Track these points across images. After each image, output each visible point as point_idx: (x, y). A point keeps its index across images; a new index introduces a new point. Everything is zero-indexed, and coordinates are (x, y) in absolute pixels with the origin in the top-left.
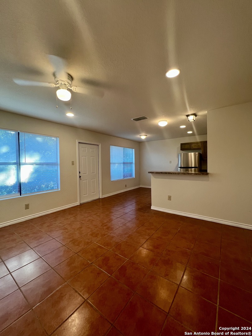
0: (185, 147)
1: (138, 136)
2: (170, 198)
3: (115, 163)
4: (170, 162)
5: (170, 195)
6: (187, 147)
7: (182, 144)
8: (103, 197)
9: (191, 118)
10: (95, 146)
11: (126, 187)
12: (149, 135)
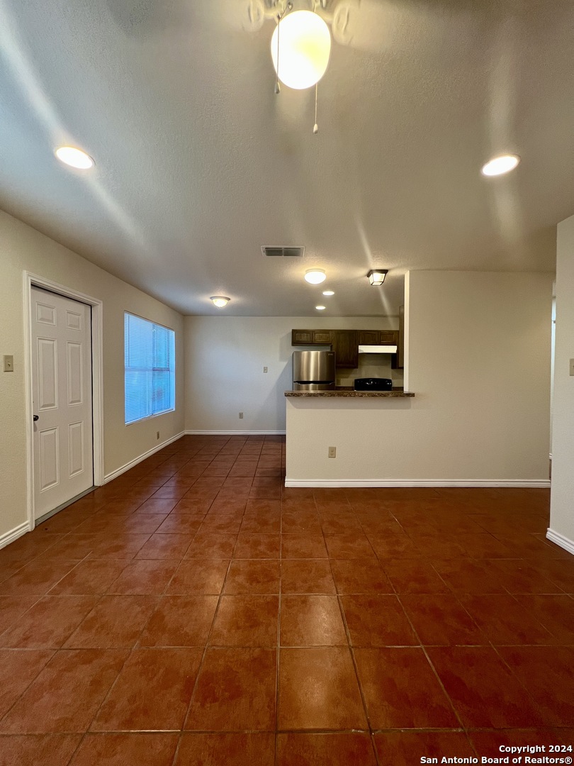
0: (300, 339)
1: (205, 299)
2: (332, 452)
3: (134, 369)
4: (265, 370)
5: (334, 446)
6: (304, 338)
7: (294, 332)
8: (107, 480)
9: (377, 279)
10: (82, 307)
11: (158, 437)
12: (235, 300)
